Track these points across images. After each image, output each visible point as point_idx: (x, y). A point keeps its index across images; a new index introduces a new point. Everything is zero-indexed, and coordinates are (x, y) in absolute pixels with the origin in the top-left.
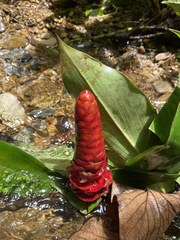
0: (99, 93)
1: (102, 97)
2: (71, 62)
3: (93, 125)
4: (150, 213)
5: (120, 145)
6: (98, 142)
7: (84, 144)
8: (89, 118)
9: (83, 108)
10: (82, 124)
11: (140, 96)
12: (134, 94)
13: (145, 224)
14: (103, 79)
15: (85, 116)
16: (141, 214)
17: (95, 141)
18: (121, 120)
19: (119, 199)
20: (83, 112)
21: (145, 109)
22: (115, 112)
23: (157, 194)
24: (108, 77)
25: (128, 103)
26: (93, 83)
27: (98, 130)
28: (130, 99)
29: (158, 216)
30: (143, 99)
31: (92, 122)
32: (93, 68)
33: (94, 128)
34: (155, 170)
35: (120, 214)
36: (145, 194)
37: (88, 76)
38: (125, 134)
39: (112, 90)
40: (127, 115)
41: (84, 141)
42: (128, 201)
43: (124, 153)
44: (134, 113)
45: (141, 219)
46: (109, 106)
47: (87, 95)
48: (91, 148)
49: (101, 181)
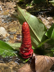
0: (29, 23)
1: (30, 25)
2: (21, 13)
3: (27, 33)
4: (45, 62)
5: (36, 41)
6: (29, 39)
7: (24, 39)
8: (26, 31)
9: (24, 27)
10: (24, 32)
11: (42, 24)
12: (40, 24)
13: (44, 66)
14: (31, 19)
15: (25, 30)
16: (42, 62)
17: (28, 38)
18: (36, 32)
19: (35, 57)
20: (24, 29)
21: (44, 29)
22: (34, 30)
23: (47, 57)
24: (32, 18)
25: (39, 27)
26: (28, 20)
27: (29, 35)
28: (39, 25)
29: (48, 63)
30: (43, 25)
31: (27, 32)
32: (27, 15)
33: (28, 34)
34: (47, 49)
35: (36, 62)
36: (44, 57)
37: (26, 18)
38: (37, 37)
39: (33, 22)
40: (38, 31)
41: (24, 38)
42: (38, 58)
43: (37, 43)
44: (40, 30)
45: (42, 64)
46: (32, 28)
47: (26, 23)
48: (27, 40)
49: (29, 52)
